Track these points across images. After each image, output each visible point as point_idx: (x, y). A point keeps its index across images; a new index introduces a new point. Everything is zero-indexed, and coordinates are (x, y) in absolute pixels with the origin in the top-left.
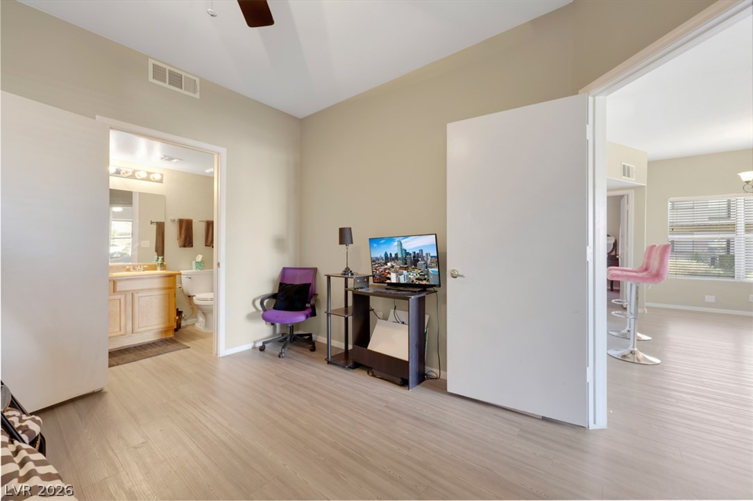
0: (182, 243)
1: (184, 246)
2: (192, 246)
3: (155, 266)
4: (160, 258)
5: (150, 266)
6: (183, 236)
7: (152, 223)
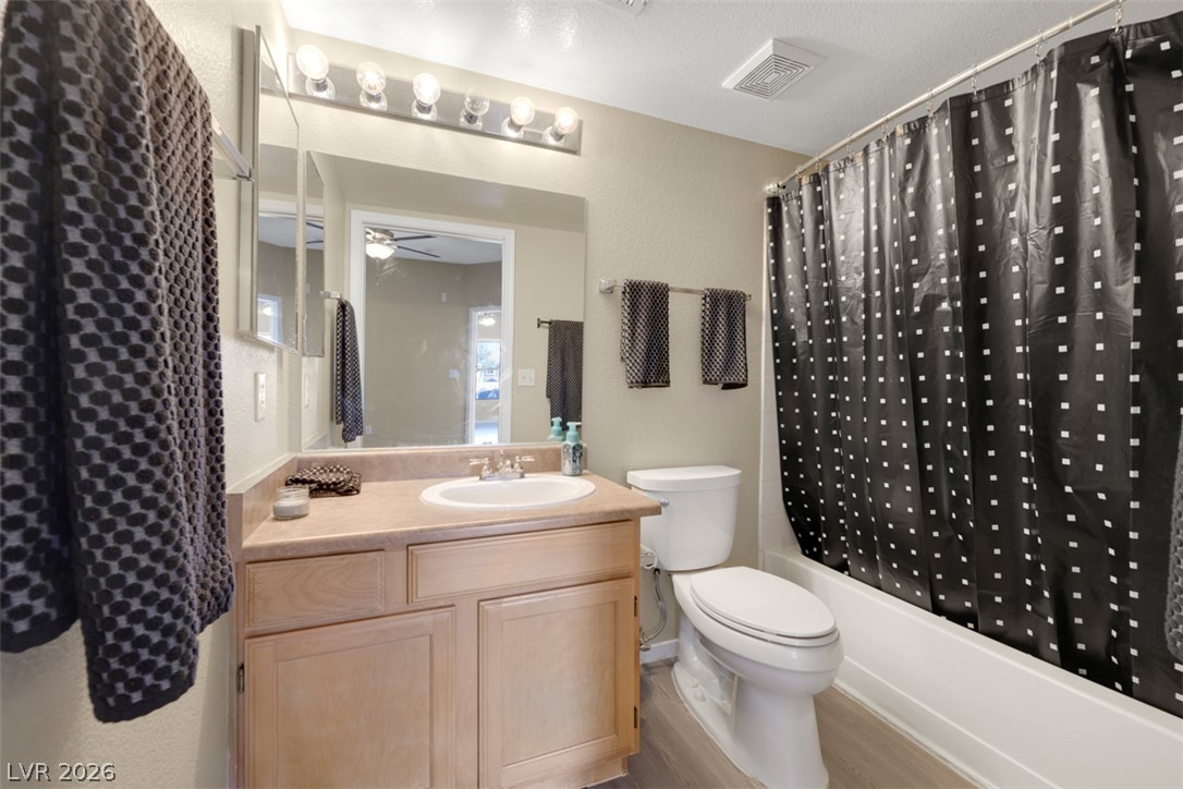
0: (638, 374)
1: (645, 384)
2: (667, 383)
3: (557, 453)
4: (572, 425)
5: (541, 453)
6: (641, 346)
7: (540, 323)
